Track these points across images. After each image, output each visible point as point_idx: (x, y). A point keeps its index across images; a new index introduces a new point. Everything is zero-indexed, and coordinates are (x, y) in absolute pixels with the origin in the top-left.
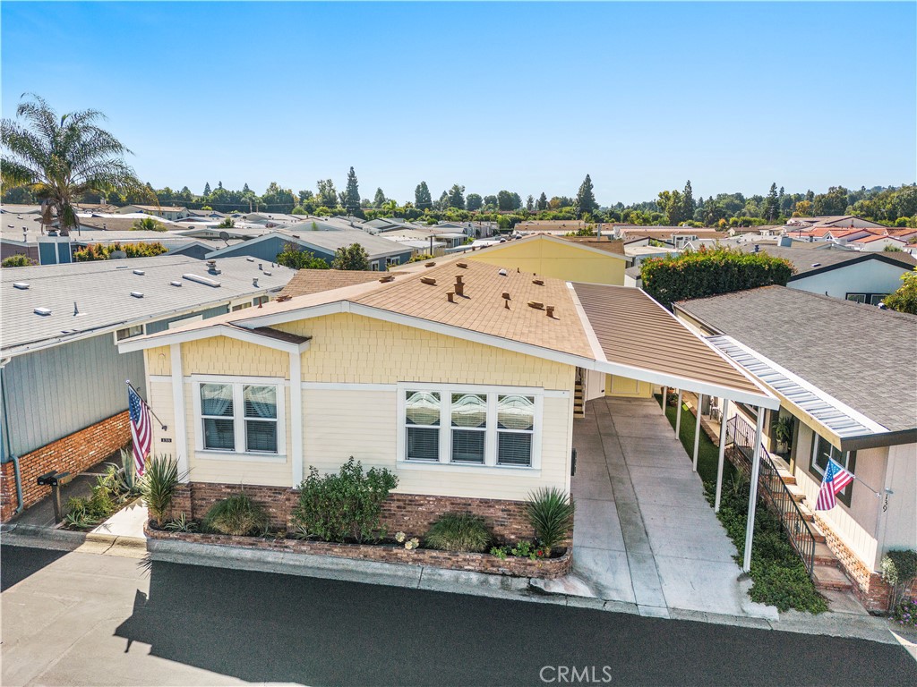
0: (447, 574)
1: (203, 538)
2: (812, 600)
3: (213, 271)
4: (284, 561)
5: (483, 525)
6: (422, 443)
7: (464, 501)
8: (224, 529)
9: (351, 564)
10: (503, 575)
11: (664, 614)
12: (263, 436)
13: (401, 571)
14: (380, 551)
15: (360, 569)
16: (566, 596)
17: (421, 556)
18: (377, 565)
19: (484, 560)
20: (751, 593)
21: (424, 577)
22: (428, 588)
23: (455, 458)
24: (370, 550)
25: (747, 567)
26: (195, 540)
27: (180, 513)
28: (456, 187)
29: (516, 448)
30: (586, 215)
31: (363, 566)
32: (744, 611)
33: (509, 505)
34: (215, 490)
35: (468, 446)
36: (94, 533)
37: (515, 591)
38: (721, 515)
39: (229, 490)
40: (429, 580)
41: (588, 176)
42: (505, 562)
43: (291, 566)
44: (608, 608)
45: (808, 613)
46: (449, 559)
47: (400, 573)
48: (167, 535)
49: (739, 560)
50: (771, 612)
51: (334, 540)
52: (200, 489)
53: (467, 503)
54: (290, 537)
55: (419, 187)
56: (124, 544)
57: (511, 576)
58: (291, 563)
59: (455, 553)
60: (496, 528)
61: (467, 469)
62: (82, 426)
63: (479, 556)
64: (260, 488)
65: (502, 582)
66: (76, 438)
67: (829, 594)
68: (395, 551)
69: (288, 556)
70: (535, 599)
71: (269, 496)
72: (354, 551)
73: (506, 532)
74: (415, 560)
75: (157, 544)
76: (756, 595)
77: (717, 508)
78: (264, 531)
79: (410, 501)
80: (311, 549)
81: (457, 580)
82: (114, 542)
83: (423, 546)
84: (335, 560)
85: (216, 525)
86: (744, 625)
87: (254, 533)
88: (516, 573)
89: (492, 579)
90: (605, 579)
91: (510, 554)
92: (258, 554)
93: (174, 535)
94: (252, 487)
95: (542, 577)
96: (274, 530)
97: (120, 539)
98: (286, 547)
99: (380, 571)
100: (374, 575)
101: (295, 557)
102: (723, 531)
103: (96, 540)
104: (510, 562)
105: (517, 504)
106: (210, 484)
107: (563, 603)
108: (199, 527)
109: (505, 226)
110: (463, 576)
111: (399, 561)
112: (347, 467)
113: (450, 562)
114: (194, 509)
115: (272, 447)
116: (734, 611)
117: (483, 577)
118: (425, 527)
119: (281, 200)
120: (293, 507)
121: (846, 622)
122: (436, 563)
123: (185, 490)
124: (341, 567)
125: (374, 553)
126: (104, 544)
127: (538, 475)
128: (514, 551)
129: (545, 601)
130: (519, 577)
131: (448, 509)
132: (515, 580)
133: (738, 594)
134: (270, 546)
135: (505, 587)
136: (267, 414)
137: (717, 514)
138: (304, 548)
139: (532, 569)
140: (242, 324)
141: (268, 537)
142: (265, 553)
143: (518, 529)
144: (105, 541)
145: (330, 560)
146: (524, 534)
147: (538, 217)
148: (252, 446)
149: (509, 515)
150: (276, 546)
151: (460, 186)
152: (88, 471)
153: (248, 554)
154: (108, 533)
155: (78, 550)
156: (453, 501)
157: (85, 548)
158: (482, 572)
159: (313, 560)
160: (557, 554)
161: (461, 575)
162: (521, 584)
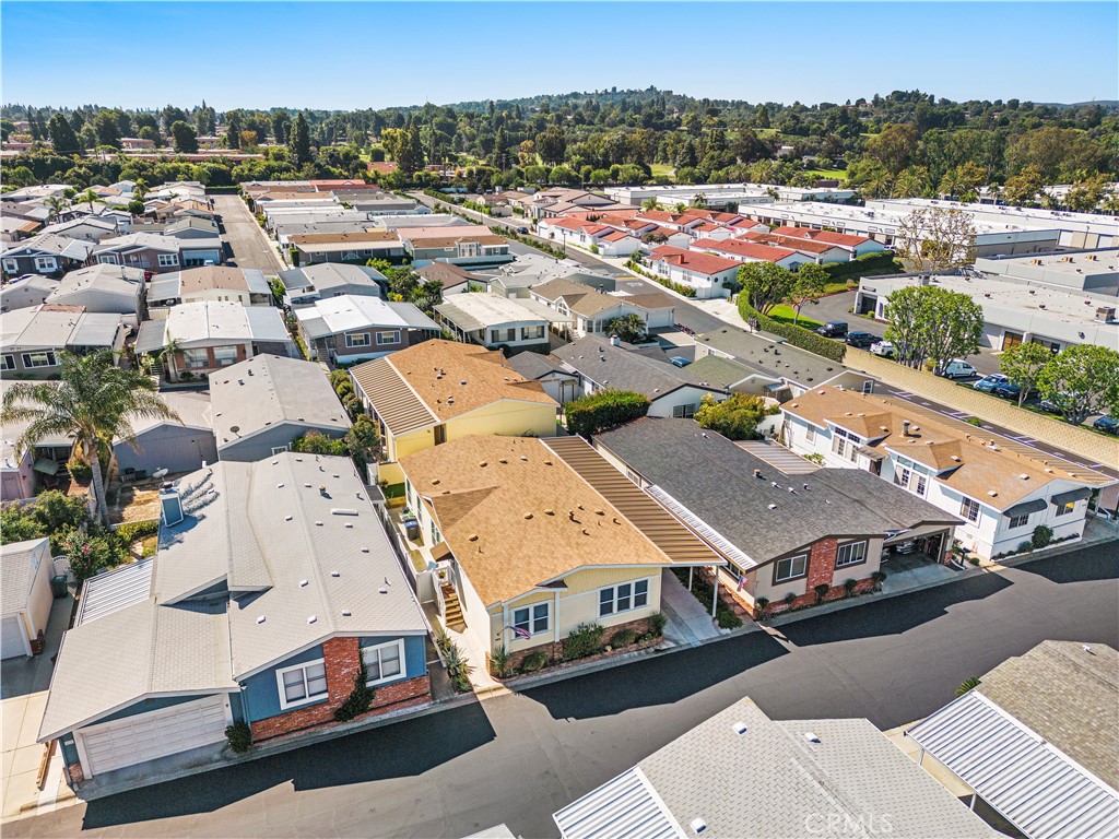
0: (626, 655)
2: (738, 623)
4: (566, 673)
5: (631, 632)
7: (622, 625)
8: (533, 668)
10: (645, 649)
11: (700, 644)
12: (541, 625)
13: (609, 660)
14: (599, 655)
16: (669, 649)
17: (615, 652)
18: (601, 661)
19: (637, 646)
20: (720, 625)
21: (621, 659)
22: (623, 664)
23: (619, 611)
24: (595, 656)
25: (714, 615)
26: (525, 677)
27: (509, 668)
29: (641, 601)
31: (595, 664)
32: (721, 634)
33: (639, 621)
34: (521, 653)
35: (624, 604)
36: (475, 690)
37: (651, 654)
39: (528, 651)
40: (623, 660)
42: (644, 643)
44: (684, 648)
45: (737, 627)
47: (612, 661)
48: (510, 679)
49: (710, 612)
50: (728, 631)
51: (580, 657)
52: (515, 655)
53: (624, 625)
54: (561, 661)
56: (494, 690)
57: (647, 648)
58: (569, 672)
59: (626, 647)
60: (636, 631)
61: (624, 613)
63: (635, 645)
64: (542, 646)
65: (645, 652)
67: (741, 617)
69: (566, 670)
70: (660, 654)
71: (545, 648)
72: (588, 659)
74: (613, 655)
75: (510, 685)
76: (722, 626)
77: (690, 590)
78: (549, 664)
80: (573, 664)
81: (630, 657)
82: (490, 690)
83: (614, 648)
85: (528, 668)
86: (723, 639)
87: (545, 666)
88: (649, 647)
89: (642, 652)
90: (675, 637)
91: (644, 640)
92: (553, 674)
93: (514, 678)
94: (538, 647)
95: (657, 645)
96: (555, 662)
97: (491, 688)
98: (563, 667)
99: (604, 663)
100: (601, 666)
101: (569, 669)
102: (697, 600)
103: (481, 693)
104: (646, 643)
105: (642, 620)
107: (669, 652)
108: (521, 670)
111: (606, 657)
113: (625, 651)
114: (514, 664)
115: (546, 628)
116: (717, 635)
117: (639, 652)
118: (611, 640)
120: (557, 649)
121: (749, 627)
122: (621, 653)
123: (509, 657)
125: (597, 657)
126: (487, 693)
127: (649, 607)
128: (645, 638)
129: (664, 654)
131: (617, 630)
132: (649, 649)
133: (716, 627)
134: (555, 669)
135: (647, 653)
136: (543, 616)
137: (691, 592)
138: (569, 665)
139: (654, 643)
141: (553, 665)
142: (555, 673)
143: (644, 630)
144: (486, 691)
145: (583, 666)
146: (647, 631)
148: (537, 630)
149: (639, 625)
150: (558, 668)
153: (549, 675)
154: (482, 687)
156: (618, 626)
157: (482, 697)
158: (637, 651)
159: (575, 668)
160: (660, 634)
161: (630, 655)
162: (652, 650)
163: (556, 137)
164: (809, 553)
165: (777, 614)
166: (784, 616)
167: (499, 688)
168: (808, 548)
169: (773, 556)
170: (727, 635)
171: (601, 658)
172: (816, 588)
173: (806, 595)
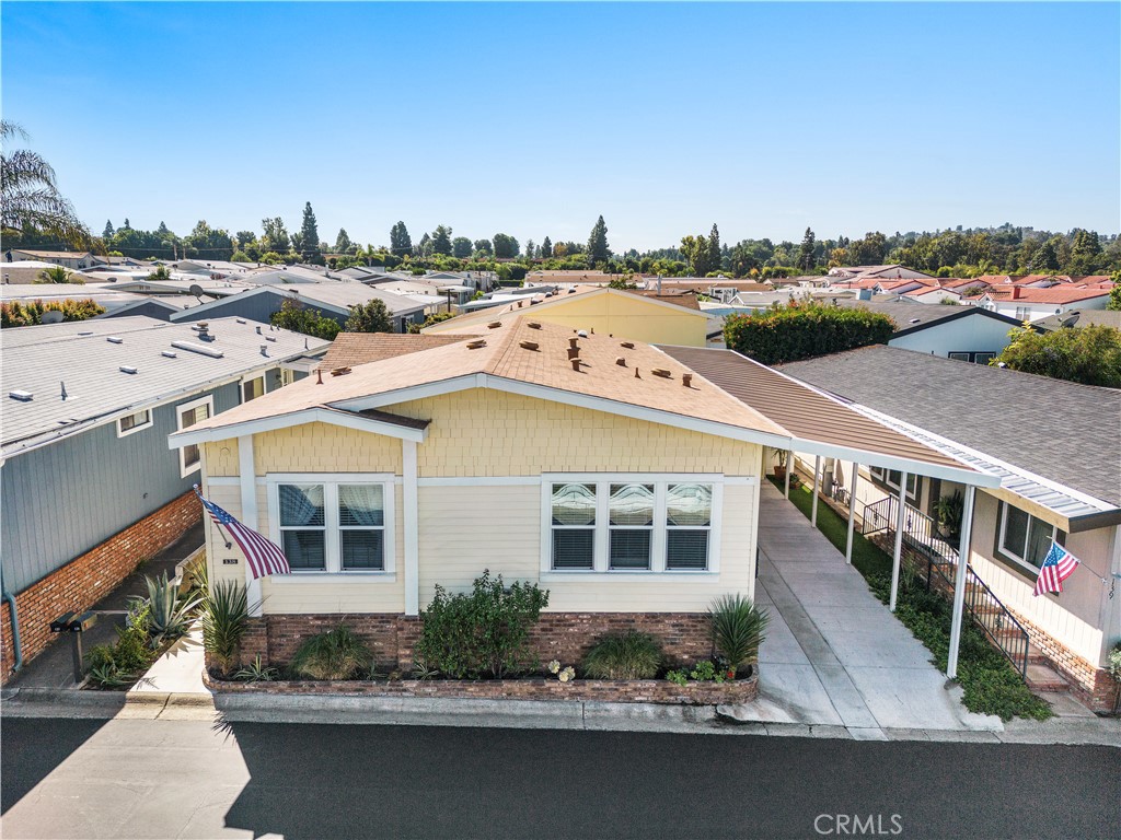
0: (615, 709)
1: (290, 686)
3: (205, 337)
4: (405, 709)
5: (651, 646)
6: (571, 548)
7: (626, 617)
8: (317, 672)
9: (493, 706)
10: (683, 704)
11: (879, 735)
12: (365, 549)
13: (557, 709)
14: (527, 686)
15: (505, 711)
16: (764, 724)
17: (580, 689)
18: (527, 704)
19: (660, 688)
20: (966, 702)
21: (587, 714)
22: (597, 728)
23: (613, 565)
24: (515, 686)
25: (952, 671)
26: (281, 691)
27: (253, 656)
28: (441, 229)
29: (689, 549)
30: (600, 264)
31: (507, 707)
32: (964, 725)
33: (682, 618)
34: (298, 623)
35: (630, 548)
36: (134, 691)
37: (701, 723)
38: (899, 613)
39: (319, 622)
40: (594, 717)
41: (601, 217)
42: (684, 688)
43: (415, 714)
44: (816, 734)
45: (1033, 721)
46: (616, 689)
47: (557, 712)
48: (240, 687)
49: (940, 663)
50: (993, 722)
51: (467, 677)
52: (279, 623)
53: (630, 618)
54: (408, 677)
55: (395, 228)
56: (181, 702)
57: (692, 704)
58: (415, 710)
59: (622, 682)
60: (666, 648)
61: (630, 578)
62: (84, 548)
63: (653, 684)
64: (362, 616)
65: (684, 713)
66: (79, 565)
67: (1048, 697)
68: (547, 685)
69: (409, 702)
70: (729, 731)
71: (373, 627)
72: (493, 689)
73: (678, 652)
74: (572, 695)
77: (893, 606)
78: (375, 672)
79: (561, 620)
80: (439, 690)
81: (628, 715)
82: (166, 702)
83: (581, 676)
84: (471, 702)
85: (305, 669)
86: (971, 740)
87: (358, 675)
88: (699, 700)
89: (671, 711)
90: (800, 699)
91: (690, 678)
92: (369, 702)
93: (251, 686)
94: (350, 617)
95: (730, 704)
96: (387, 669)
97: (175, 697)
98: (405, 690)
99: (530, 712)
100: (524, 717)
101: (419, 702)
102: (908, 633)
103: (141, 701)
104: (691, 688)
105: (691, 616)
106: (292, 616)
107: (763, 732)
108: (283, 673)
109: (505, 276)
110: (636, 709)
111: (552, 697)
112: (480, 583)
113: (617, 694)
114: (271, 649)
115: (376, 562)
116: (953, 725)
117: (660, 709)
118: (577, 651)
119: (215, 244)
120: (407, 638)
121: (1076, 727)
122: (599, 696)
123: (259, 626)
124: (480, 711)
125: (521, 689)
126: (153, 705)
127: (716, 580)
128: (694, 674)
129: (742, 732)
130: (702, 705)
131: (605, 629)
132: (698, 708)
133: (952, 704)
134: (383, 690)
135: (689, 719)
136: (369, 521)
137: (894, 612)
138: (429, 690)
139: (717, 694)
140: (343, 405)
141: (379, 680)
142: (377, 701)
143: (692, 647)
144: (153, 700)
145: (465, 702)
146: (700, 652)
147: (544, 266)
148: (349, 562)
149: (682, 630)
150: (391, 690)
151: (446, 227)
153: (355, 702)
154: (156, 690)
155: (119, 716)
156: (611, 618)
157: (127, 712)
158: (656, 703)
159: (442, 705)
160: (745, 674)
161: (630, 708)
162: (708, 713)
163: (875, 244)
167: (197, 703)
170: (987, 732)
171: (534, 697)
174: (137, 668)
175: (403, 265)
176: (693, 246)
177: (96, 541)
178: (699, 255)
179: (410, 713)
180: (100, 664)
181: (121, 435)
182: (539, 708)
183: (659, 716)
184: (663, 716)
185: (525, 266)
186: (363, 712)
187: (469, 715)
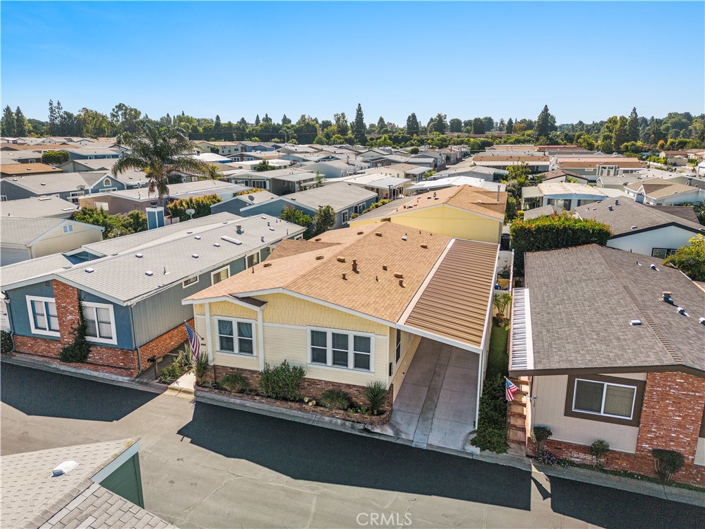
0: (327, 419)
1: (219, 392)
3: (239, 231)
4: (254, 406)
5: (346, 397)
7: (338, 384)
8: (228, 388)
9: (284, 410)
10: (353, 421)
11: (424, 446)
12: (246, 347)
13: (306, 415)
14: (297, 405)
15: (288, 413)
16: (380, 434)
17: (316, 409)
18: (295, 412)
19: (345, 414)
20: (472, 440)
21: (316, 419)
22: (317, 425)
23: (334, 364)
24: (293, 404)
25: (476, 428)
26: (216, 393)
27: (209, 379)
28: (439, 116)
29: (363, 363)
30: (543, 138)
32: (464, 449)
33: (359, 388)
34: (225, 369)
35: (340, 358)
36: (174, 385)
37: (356, 430)
39: (232, 370)
40: (318, 421)
41: (546, 106)
42: (355, 415)
44: (398, 441)
45: (494, 452)
47: (306, 417)
48: (203, 389)
49: (475, 424)
50: (477, 450)
51: (277, 398)
52: (218, 368)
53: (340, 385)
54: (257, 395)
55: (409, 117)
56: (185, 392)
57: (356, 422)
58: (257, 407)
59: (331, 409)
60: (354, 399)
61: (339, 370)
62: (168, 330)
63: (342, 412)
64: (246, 370)
65: (352, 425)
66: (164, 337)
68: (304, 406)
69: (256, 404)
70: (365, 435)
71: (249, 374)
72: (285, 404)
73: (358, 401)
74: (313, 411)
75: (199, 393)
76: (474, 442)
78: (245, 391)
79: (313, 382)
80: (267, 401)
81: (331, 422)
82: (180, 391)
83: (317, 404)
84: (277, 408)
85: (225, 386)
87: (242, 391)
88: (359, 421)
89: (347, 423)
90: (403, 428)
91: (357, 412)
92: (243, 402)
93: (206, 390)
94: (242, 370)
95: (371, 424)
96: (251, 391)
97: (183, 389)
98: (255, 400)
100: (294, 416)
101: (259, 405)
103: (173, 389)
105: (363, 388)
106: (223, 367)
107: (377, 437)
108: (217, 387)
109: (476, 147)
111: (306, 411)
112: (283, 364)
113: (329, 413)
114: (216, 378)
115: (251, 352)
116: (458, 448)
117: (343, 422)
118: (320, 395)
119: (308, 130)
120: (259, 381)
121: (512, 459)
122: (323, 413)
123: (212, 369)
124: (279, 411)
125: (295, 406)
127: (373, 375)
128: (359, 410)
130: (360, 423)
131: (331, 388)
132: (358, 424)
133: (466, 440)
134: (248, 398)
135: (353, 427)
136: (248, 336)
138: (263, 401)
139: (367, 420)
140: (236, 295)
141: (248, 394)
142: (246, 402)
143: (363, 400)
144: (176, 390)
145: (274, 407)
146: (366, 402)
147: (503, 140)
148: (241, 350)
149: (359, 393)
150: (251, 399)
151: (443, 114)
152: (170, 352)
153: (238, 401)
154: (178, 386)
155: (165, 393)
156: (333, 384)
157: (168, 392)
158: (343, 419)
159: (267, 407)
161: (333, 420)
162: (360, 426)
164: (642, 385)
165: (572, 464)
166: (582, 471)
167: (189, 392)
168: (640, 377)
169: (568, 366)
170: (472, 454)
171: (300, 409)
172: (656, 452)
173: (635, 456)
174: (175, 377)
175: (412, 141)
176: (616, 124)
177: (173, 327)
178: (620, 130)
179: (255, 408)
180: (164, 374)
181: (184, 287)
182: (300, 414)
183: (342, 425)
184: (343, 425)
185: (490, 140)
186: (239, 405)
187: (274, 412)
